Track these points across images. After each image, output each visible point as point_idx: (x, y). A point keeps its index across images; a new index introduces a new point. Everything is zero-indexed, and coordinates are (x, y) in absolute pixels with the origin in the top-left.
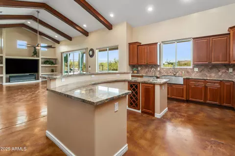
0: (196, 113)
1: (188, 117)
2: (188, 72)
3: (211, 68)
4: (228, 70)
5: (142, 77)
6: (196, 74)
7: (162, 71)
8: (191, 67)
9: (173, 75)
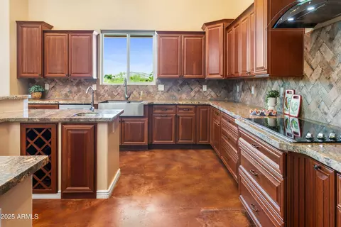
0: (168, 166)
1: (158, 178)
2: (149, 93)
3: (182, 85)
4: (202, 88)
5: (56, 106)
6: (161, 96)
7: (102, 92)
8: (154, 83)
9: (123, 98)
